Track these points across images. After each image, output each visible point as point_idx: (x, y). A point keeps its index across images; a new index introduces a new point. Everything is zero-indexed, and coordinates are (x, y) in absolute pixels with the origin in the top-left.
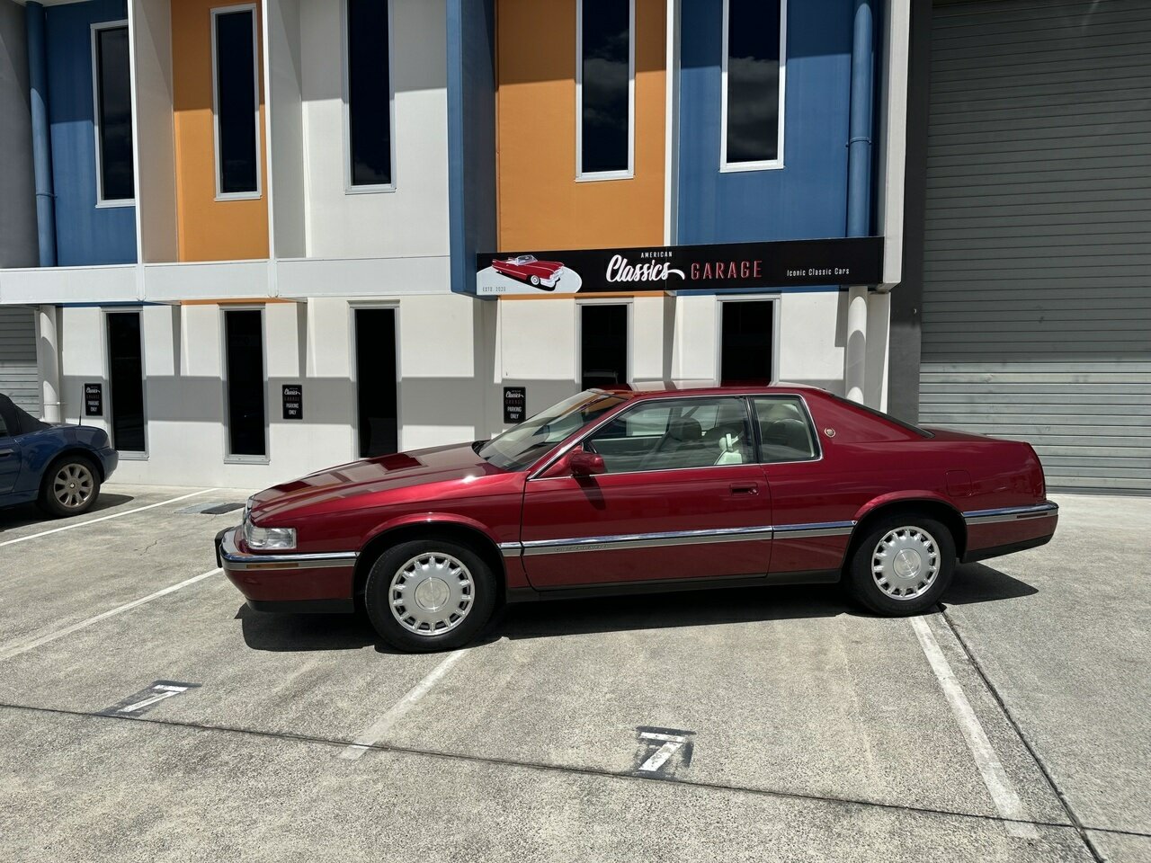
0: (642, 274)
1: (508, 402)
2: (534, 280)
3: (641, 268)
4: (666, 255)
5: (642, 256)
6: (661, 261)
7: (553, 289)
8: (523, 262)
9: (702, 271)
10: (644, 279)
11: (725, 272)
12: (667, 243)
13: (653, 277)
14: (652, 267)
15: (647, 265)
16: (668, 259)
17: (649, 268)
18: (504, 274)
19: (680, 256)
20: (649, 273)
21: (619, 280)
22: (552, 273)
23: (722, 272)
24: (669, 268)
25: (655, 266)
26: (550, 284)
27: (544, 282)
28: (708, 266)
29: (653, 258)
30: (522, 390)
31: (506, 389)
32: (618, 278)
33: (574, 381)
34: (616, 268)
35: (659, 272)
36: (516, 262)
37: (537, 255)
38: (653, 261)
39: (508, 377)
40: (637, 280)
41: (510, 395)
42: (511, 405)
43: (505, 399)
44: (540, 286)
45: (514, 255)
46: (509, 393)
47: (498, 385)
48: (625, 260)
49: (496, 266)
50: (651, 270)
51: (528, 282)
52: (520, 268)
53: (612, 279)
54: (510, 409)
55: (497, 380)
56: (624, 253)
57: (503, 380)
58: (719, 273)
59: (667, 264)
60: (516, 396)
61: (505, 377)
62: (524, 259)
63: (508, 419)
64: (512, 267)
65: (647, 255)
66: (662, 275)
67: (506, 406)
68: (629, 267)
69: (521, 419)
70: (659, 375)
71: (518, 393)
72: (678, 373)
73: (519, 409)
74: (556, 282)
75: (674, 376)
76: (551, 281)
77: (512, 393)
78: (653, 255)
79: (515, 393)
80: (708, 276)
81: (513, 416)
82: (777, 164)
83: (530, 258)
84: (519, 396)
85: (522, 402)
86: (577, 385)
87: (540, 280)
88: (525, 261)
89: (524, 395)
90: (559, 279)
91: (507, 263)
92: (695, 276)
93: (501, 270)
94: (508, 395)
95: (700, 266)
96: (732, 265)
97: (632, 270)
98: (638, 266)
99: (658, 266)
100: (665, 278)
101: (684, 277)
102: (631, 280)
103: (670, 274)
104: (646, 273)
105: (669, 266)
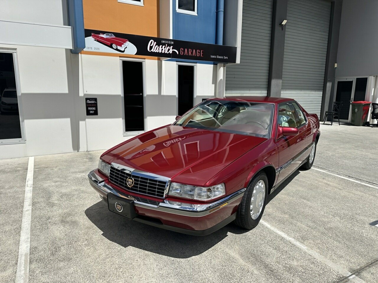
0: (162, 50)
1: (88, 106)
2: (114, 46)
4: (171, 43)
5: (162, 42)
6: (169, 45)
7: (123, 52)
8: (108, 37)
9: (184, 51)
10: (163, 52)
11: (192, 53)
12: (171, 38)
13: (166, 52)
14: (166, 47)
15: (164, 46)
16: (172, 45)
17: (165, 48)
18: (98, 41)
19: (177, 44)
20: (165, 50)
21: (153, 51)
22: (123, 44)
23: (191, 53)
24: (173, 49)
25: (167, 47)
26: (123, 50)
27: (119, 48)
28: (186, 50)
29: (166, 44)
30: (95, 99)
31: (87, 99)
32: (152, 50)
33: (121, 95)
34: (151, 45)
35: (169, 50)
36: (104, 36)
37: (115, 34)
38: (166, 45)
39: (87, 93)
40: (160, 52)
41: (89, 102)
42: (90, 107)
43: (87, 104)
44: (117, 50)
45: (104, 33)
46: (88, 101)
47: (81, 97)
48: (155, 43)
49: (93, 36)
51: (111, 47)
52: (107, 39)
53: (150, 50)
54: (89, 108)
55: (81, 94)
56: (155, 39)
57: (85, 95)
58: (190, 53)
59: (171, 47)
60: (92, 102)
61: (85, 93)
62: (108, 35)
63: (88, 113)
64: (102, 38)
65: (164, 42)
66: (170, 51)
68: (157, 46)
69: (96, 113)
70: (156, 93)
71: (93, 101)
72: (164, 92)
73: (94, 109)
74: (125, 48)
75: (162, 94)
76: (123, 48)
77: (90, 101)
78: (166, 42)
79: (91, 101)
80: (186, 54)
81: (91, 112)
82: (195, 13)
83: (112, 35)
84: (94, 102)
85: (95, 105)
86: (122, 97)
87: (117, 47)
88: (109, 36)
89: (97, 102)
90: (126, 47)
91: (100, 36)
92: (182, 53)
93: (97, 39)
94: (88, 102)
95: (183, 50)
96: (194, 51)
97: (158, 47)
98: (161, 46)
99: (168, 47)
100: (171, 53)
101: (178, 53)
102: (158, 52)
103: (173, 51)
104: (164, 49)
105: (172, 48)
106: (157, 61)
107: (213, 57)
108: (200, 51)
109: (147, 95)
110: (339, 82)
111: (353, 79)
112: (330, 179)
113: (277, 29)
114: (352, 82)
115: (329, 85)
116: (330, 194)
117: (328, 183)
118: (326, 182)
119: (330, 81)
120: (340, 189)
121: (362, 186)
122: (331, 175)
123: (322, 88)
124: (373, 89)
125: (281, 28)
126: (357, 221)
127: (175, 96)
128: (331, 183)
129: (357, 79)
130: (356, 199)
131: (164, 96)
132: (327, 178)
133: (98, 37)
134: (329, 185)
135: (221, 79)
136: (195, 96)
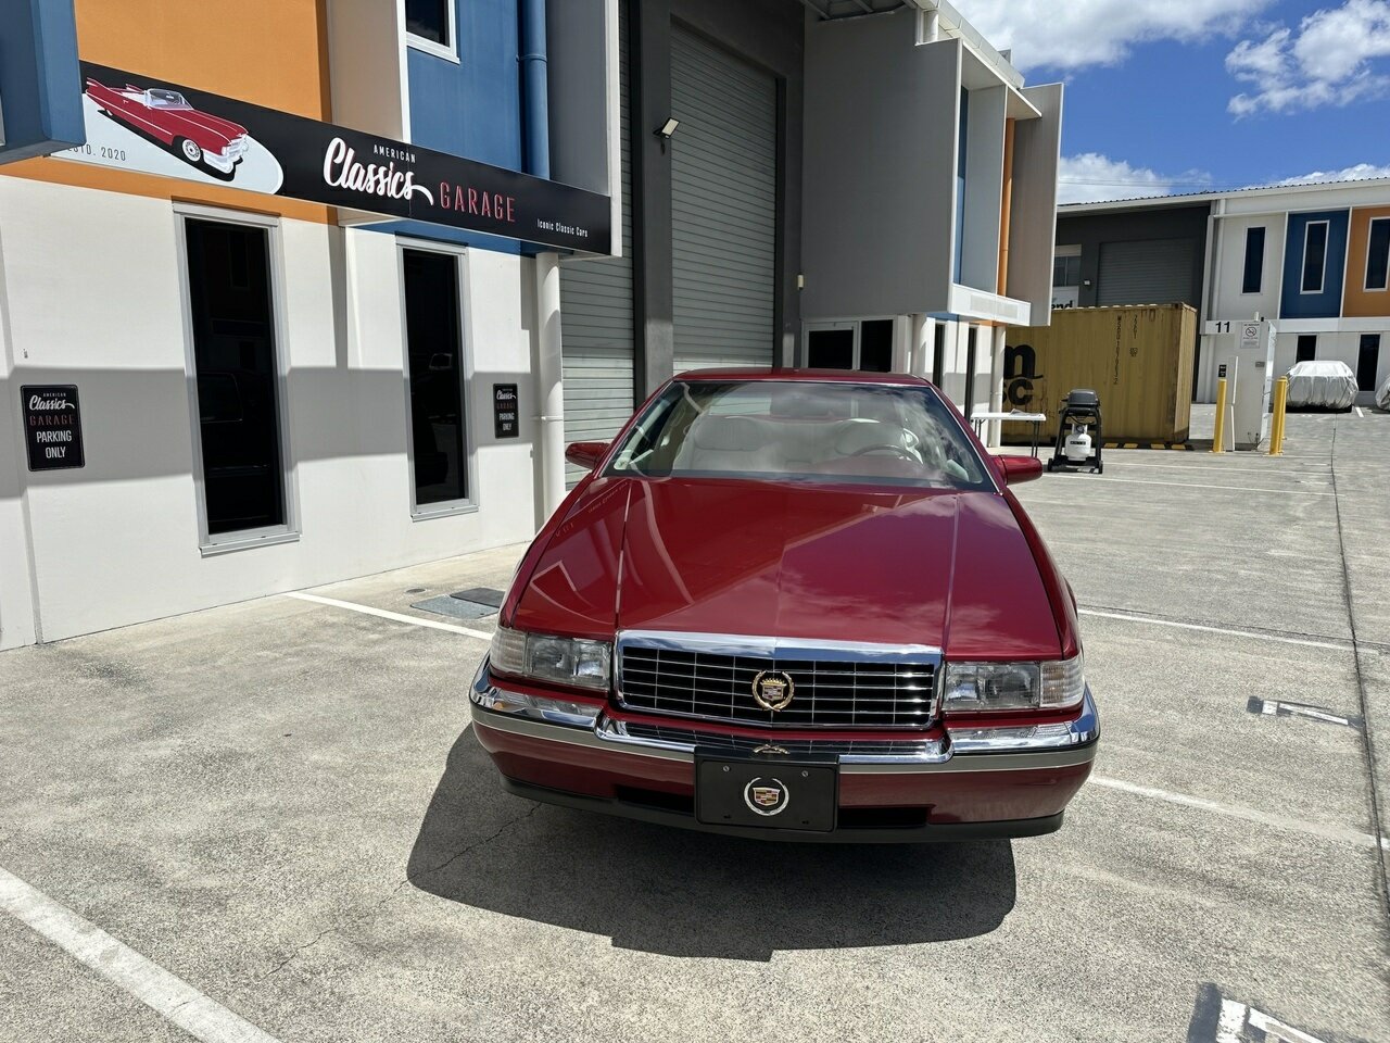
0: (377, 182)
1: (35, 422)
2: (188, 147)
3: (376, 172)
4: (407, 159)
5: (376, 151)
6: (402, 167)
7: (229, 177)
8: (160, 103)
9: (452, 194)
10: (381, 193)
11: (479, 204)
12: (407, 139)
13: (392, 192)
14: (390, 173)
15: (382, 169)
16: (411, 167)
17: (386, 175)
18: (117, 119)
19: (426, 164)
20: (386, 182)
21: (345, 186)
22: (227, 145)
23: (476, 204)
24: (414, 181)
25: (394, 173)
26: (226, 168)
27: (210, 158)
28: (459, 190)
29: (391, 159)
30: (70, 393)
31: (27, 392)
32: (341, 181)
33: (184, 371)
34: (338, 160)
35: (400, 186)
36: (145, 99)
37: (193, 96)
38: (392, 164)
39: (32, 362)
40: (371, 191)
41: (38, 404)
42: (45, 428)
43: (27, 413)
44: (201, 165)
45: (142, 83)
46: (35, 399)
48: (351, 152)
49: (96, 94)
50: (389, 179)
51: (176, 150)
52: (154, 114)
53: (333, 181)
54: (42, 436)
55: (2, 368)
56: (348, 137)
57: (17, 371)
58: (472, 206)
59: (409, 174)
60: (54, 405)
61: (20, 361)
62: (164, 97)
63: (38, 460)
64: (134, 105)
65: (382, 151)
66: (403, 191)
67: (31, 432)
68: (357, 165)
69: (73, 457)
70: (330, 361)
71: (60, 399)
72: (359, 359)
73: (65, 436)
74: (235, 164)
75: (351, 364)
76: (225, 161)
77: (45, 399)
78: (390, 154)
79: (51, 399)
80: (459, 207)
81: (53, 453)
82: (450, 53)
83: (176, 97)
84: (63, 406)
85: (70, 419)
86: (189, 379)
87: (202, 153)
88: (164, 102)
89: (76, 402)
90: (240, 161)
91: (124, 94)
92: (445, 204)
93: (112, 109)
94: (34, 405)
95: (450, 188)
96: (485, 196)
97: (362, 172)
98: (372, 167)
99: (398, 174)
100: (408, 197)
101: (432, 201)
102: (361, 190)
103: (414, 191)
104: (383, 182)
105: (412, 177)
106: (325, 227)
107: (545, 225)
108: (505, 201)
109: (294, 371)
110: (812, 334)
111: (852, 323)
114: (850, 333)
115: (788, 342)
119: (790, 331)
123: (770, 353)
124: (910, 353)
125: (658, 147)
127: (399, 372)
129: (865, 325)
131: (357, 372)
133: (119, 100)
135: (556, 311)
136: (468, 374)
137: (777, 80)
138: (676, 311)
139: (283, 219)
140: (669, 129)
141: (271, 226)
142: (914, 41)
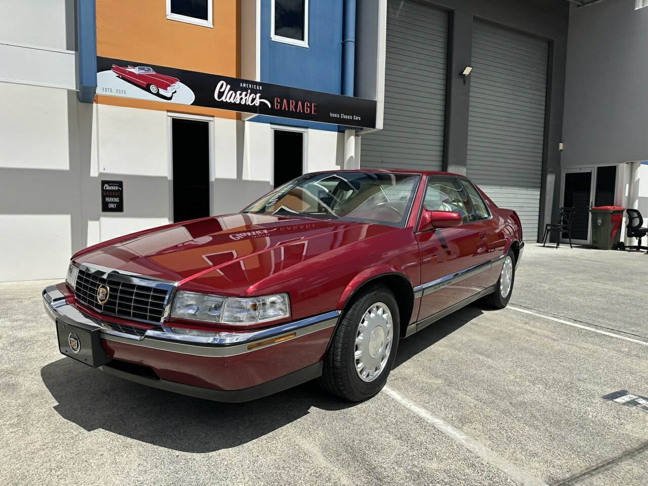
0: (241, 99)
1: (105, 194)
2: (153, 88)
3: (241, 94)
4: (258, 88)
5: (241, 85)
6: (254, 92)
7: (170, 98)
8: (142, 72)
9: (281, 103)
10: (243, 103)
11: (296, 107)
12: (258, 79)
13: (249, 103)
14: (248, 95)
15: (244, 93)
16: (260, 92)
17: (246, 95)
18: (123, 78)
19: (267, 90)
21: (225, 101)
22: (169, 86)
23: (294, 107)
24: (260, 98)
25: (250, 95)
26: (169, 95)
27: (162, 92)
28: (285, 101)
29: (249, 89)
30: (120, 184)
31: (104, 183)
32: (223, 99)
33: (167, 177)
34: (222, 90)
35: (253, 100)
36: (136, 71)
37: (155, 68)
38: (249, 91)
39: (105, 171)
40: (238, 102)
41: (107, 187)
42: (109, 196)
43: (103, 190)
44: (158, 95)
45: (135, 65)
46: (106, 185)
47: (94, 178)
48: (229, 86)
49: (116, 70)
50: (248, 97)
51: (147, 89)
52: (140, 76)
53: (219, 99)
54: (108, 199)
55: (94, 173)
56: (228, 80)
57: (101, 174)
58: (292, 107)
59: (258, 95)
60: (113, 188)
61: (102, 171)
62: (143, 69)
63: (106, 208)
64: (131, 73)
65: (244, 85)
66: (255, 102)
67: (104, 197)
68: (231, 92)
69: (119, 208)
70: (234, 176)
71: (116, 186)
72: (248, 176)
73: (117, 200)
74: (173, 93)
75: (244, 178)
76: (169, 92)
77: (110, 186)
78: (249, 86)
79: (112, 186)
80: (285, 108)
81: (111, 206)
82: (304, 44)
83: (149, 69)
84: (117, 189)
85: (119, 194)
86: (169, 181)
87: (158, 90)
88: (144, 71)
89: (122, 188)
90: (175, 92)
91: (127, 69)
92: (277, 107)
93: (121, 75)
94: (106, 188)
95: (280, 100)
96: (300, 103)
97: (234, 94)
98: (239, 92)
99: (252, 95)
100: (257, 105)
101: (270, 106)
102: (233, 102)
103: (260, 102)
104: (244, 98)
105: (260, 96)
106: (235, 121)
107: (335, 115)
108: (311, 105)
109: (216, 179)
110: (567, 175)
111: (592, 168)
112: (538, 324)
113: (456, 81)
114: (589, 174)
115: (551, 179)
116: (534, 347)
117: (534, 329)
118: (529, 328)
119: (551, 172)
120: (554, 340)
121: (598, 335)
122: (541, 318)
124: (627, 185)
125: (461, 81)
126: (578, 392)
127: (268, 183)
128: (538, 331)
129: (599, 169)
130: (582, 356)
131: (247, 182)
132: (532, 323)
133: (125, 72)
134: (533, 333)
135: (352, 157)
137: (549, 42)
138: (468, 162)
139: (215, 118)
140: (467, 71)
141: (210, 121)
142: (634, 7)
